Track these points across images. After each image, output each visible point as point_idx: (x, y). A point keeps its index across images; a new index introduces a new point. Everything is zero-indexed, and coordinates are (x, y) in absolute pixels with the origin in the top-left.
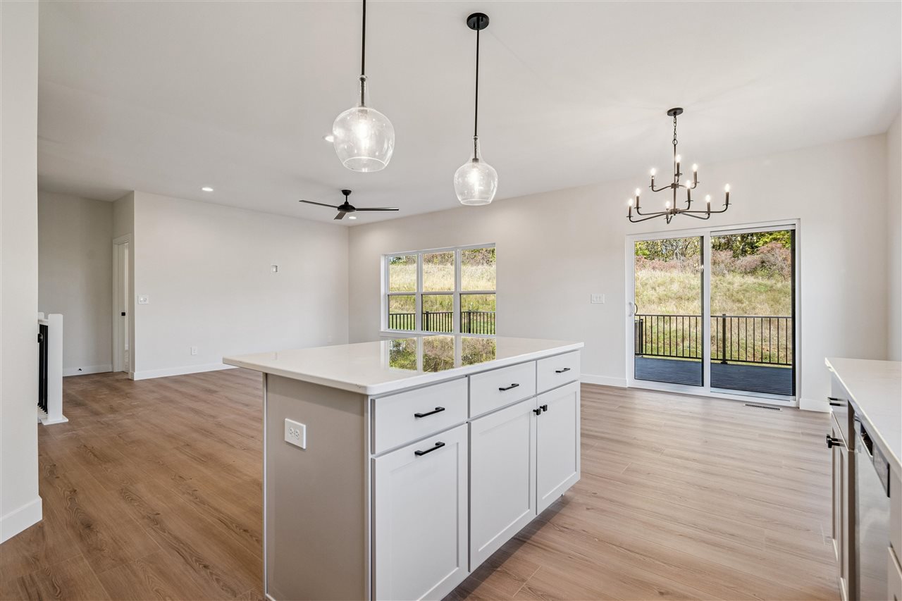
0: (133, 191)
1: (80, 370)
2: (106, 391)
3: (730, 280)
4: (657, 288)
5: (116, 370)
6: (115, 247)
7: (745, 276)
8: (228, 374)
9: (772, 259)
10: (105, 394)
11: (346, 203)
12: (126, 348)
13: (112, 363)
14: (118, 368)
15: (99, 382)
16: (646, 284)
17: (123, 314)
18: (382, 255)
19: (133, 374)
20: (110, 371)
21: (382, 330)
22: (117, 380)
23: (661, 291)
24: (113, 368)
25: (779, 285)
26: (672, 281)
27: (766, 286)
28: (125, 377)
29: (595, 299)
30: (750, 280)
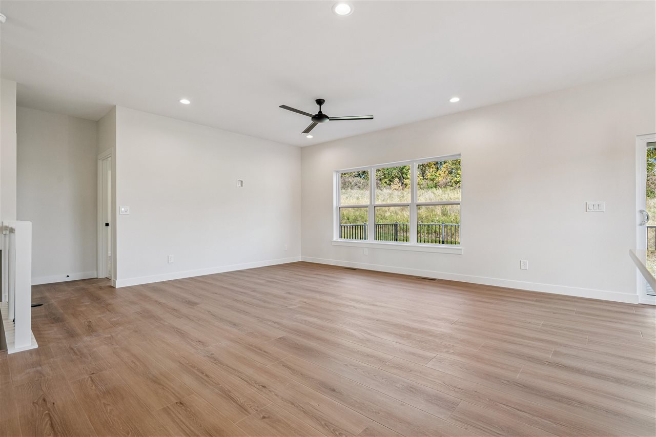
0: (115, 106)
1: (68, 276)
2: (87, 302)
5: (100, 277)
6: (100, 162)
8: (200, 282)
10: (86, 306)
11: (320, 112)
12: (109, 255)
13: (97, 270)
14: (102, 275)
15: (83, 289)
17: (107, 225)
18: (335, 171)
19: (115, 282)
20: (96, 277)
21: (334, 239)
22: (101, 288)
24: (97, 275)
28: (108, 284)
29: (591, 207)
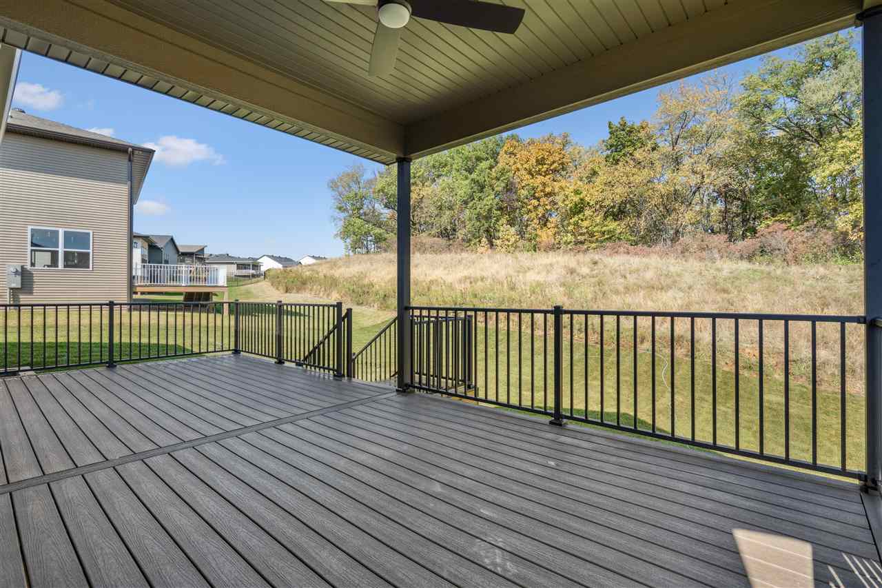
3: (720, 266)
4: (628, 276)
7: (740, 261)
9: (773, 242)
16: (616, 271)
23: (632, 279)
25: (779, 272)
26: (647, 268)
27: (762, 272)
30: (744, 265)
